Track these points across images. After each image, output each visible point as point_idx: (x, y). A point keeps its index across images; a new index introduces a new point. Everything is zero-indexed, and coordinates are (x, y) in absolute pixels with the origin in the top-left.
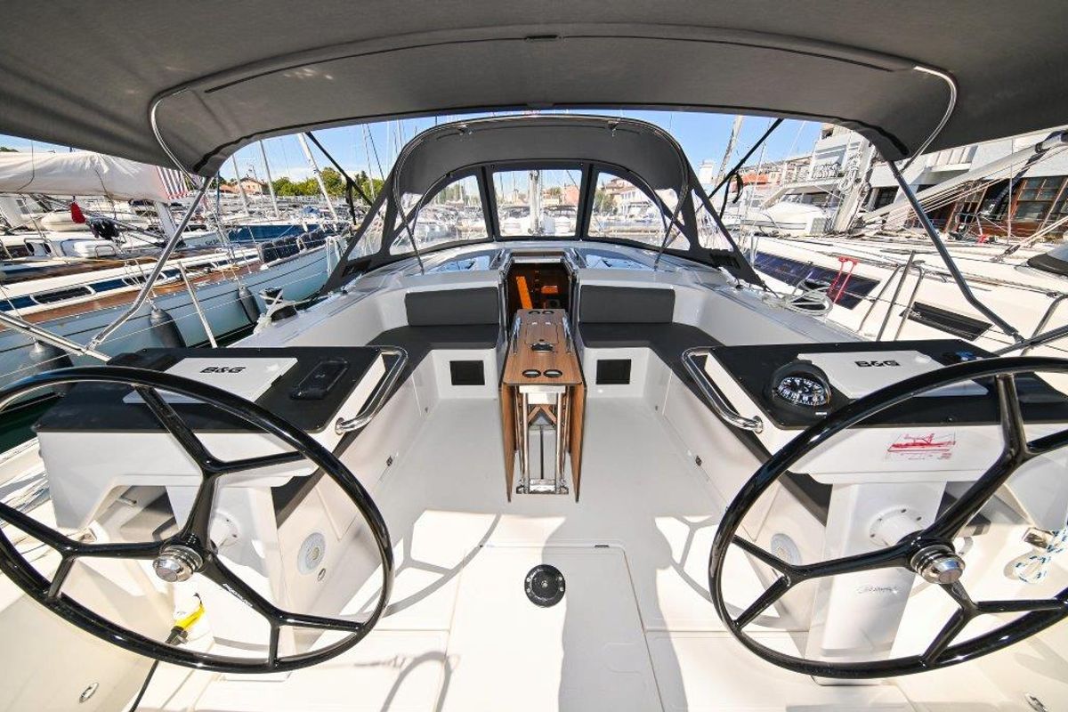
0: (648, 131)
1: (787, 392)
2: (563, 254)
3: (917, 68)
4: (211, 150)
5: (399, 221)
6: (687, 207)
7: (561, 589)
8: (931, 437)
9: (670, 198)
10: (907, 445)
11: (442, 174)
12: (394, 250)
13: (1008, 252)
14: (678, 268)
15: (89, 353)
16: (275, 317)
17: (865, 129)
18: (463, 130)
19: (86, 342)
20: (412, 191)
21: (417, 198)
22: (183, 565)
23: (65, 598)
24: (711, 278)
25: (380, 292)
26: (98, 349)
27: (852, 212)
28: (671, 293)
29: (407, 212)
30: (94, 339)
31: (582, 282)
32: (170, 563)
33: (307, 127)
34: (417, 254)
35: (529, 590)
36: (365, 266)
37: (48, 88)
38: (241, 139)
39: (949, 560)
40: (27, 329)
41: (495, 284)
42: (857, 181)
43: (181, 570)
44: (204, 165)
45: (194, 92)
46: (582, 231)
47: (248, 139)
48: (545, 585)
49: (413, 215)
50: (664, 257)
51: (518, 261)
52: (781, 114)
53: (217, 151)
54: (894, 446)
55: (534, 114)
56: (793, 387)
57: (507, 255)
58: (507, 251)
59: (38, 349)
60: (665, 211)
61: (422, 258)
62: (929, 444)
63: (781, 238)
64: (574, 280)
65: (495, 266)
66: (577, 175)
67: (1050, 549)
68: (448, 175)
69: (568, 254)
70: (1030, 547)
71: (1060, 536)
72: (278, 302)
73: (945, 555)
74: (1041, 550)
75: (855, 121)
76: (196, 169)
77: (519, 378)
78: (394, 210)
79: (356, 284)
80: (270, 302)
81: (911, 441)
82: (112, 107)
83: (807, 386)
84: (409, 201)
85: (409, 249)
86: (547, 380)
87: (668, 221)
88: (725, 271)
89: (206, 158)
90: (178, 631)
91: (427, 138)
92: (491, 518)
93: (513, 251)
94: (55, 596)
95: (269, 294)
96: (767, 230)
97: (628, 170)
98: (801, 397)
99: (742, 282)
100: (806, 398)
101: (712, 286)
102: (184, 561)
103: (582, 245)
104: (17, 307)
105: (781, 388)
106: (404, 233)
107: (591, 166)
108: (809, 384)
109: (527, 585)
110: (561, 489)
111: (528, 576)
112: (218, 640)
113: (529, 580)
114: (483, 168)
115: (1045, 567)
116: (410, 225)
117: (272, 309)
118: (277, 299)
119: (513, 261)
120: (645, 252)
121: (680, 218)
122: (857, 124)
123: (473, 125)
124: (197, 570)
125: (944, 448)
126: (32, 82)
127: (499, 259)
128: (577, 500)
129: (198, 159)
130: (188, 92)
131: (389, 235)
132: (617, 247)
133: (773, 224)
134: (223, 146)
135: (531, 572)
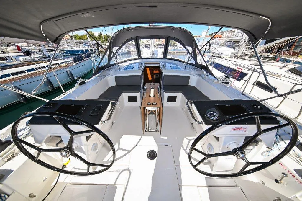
0: (184, 31)
1: (209, 116)
2: (159, 63)
3: (260, 17)
4: (58, 36)
5: (112, 55)
6: (194, 52)
7: (156, 156)
8: (241, 127)
9: (190, 49)
10: (236, 129)
11: (124, 41)
12: (112, 63)
13: (285, 66)
14: (191, 69)
15: (32, 96)
16: (80, 84)
17: (246, 31)
18: (130, 30)
19: (30, 93)
20: (116, 46)
21: (117, 48)
22: (67, 154)
23: (39, 160)
24: (200, 73)
25: (108, 76)
26: (34, 95)
27: (242, 51)
28: (188, 77)
29: (114, 52)
30: (32, 92)
31: (164, 74)
32: (64, 154)
33: (85, 28)
34: (117, 64)
35: (148, 156)
36: (103, 68)
37: (12, 22)
38: (66, 32)
39: (243, 154)
40: (16, 90)
41: (140, 74)
42: (245, 41)
43: (67, 155)
44: (57, 40)
45: (53, 21)
46: (165, 57)
47: (68, 32)
48: (152, 155)
49: (116, 52)
50: (188, 65)
51: (147, 65)
53: (60, 36)
54: (233, 129)
56: (211, 115)
57: (144, 63)
58: (143, 62)
60: (188, 52)
61: (119, 65)
62: (241, 129)
63: (222, 58)
64: (162, 73)
65: (140, 69)
66: (164, 40)
67: (271, 150)
68: (126, 40)
69: (160, 63)
70: (267, 149)
71: (274, 147)
72: (80, 80)
73: (242, 153)
74: (270, 150)
75: (243, 29)
76: (54, 42)
77: (146, 105)
78: (111, 52)
79: (101, 73)
80: (78, 80)
81: (237, 128)
82: (30, 26)
83: (214, 114)
84: (115, 49)
85: (115, 62)
86: (153, 106)
87: (189, 55)
88: (204, 71)
89: (57, 38)
90: (64, 166)
91: (120, 32)
92: (140, 137)
93: (145, 62)
94: (37, 160)
95: (78, 78)
96: (218, 55)
97: (178, 40)
98: (212, 118)
99: (208, 74)
100: (213, 118)
101: (200, 75)
102: (67, 153)
103: (165, 60)
104: (6, 77)
105: (208, 115)
106: (114, 58)
107: (168, 38)
108: (215, 114)
109: (147, 155)
110: (157, 131)
111: (148, 153)
112: (74, 168)
113: (148, 154)
114: (136, 38)
115: (270, 154)
116: (116, 56)
117: (79, 82)
118: (80, 79)
119: (145, 65)
120: (183, 63)
121: (192, 55)
122: (243, 30)
124: (71, 155)
125: (245, 130)
126: (8, 21)
127: (141, 66)
128: (161, 134)
129: (54, 39)
130: (51, 21)
131: (110, 59)
132: (175, 61)
133: (220, 54)
134: (61, 35)
135: (149, 152)
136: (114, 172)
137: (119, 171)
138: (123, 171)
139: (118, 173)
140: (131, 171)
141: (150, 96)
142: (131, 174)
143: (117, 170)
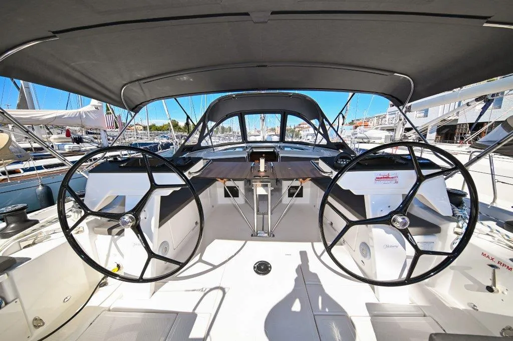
0: (304, 98)
2: (274, 148)
3: (396, 74)
4: (139, 103)
5: (206, 131)
6: (323, 126)
7: (270, 269)
8: (389, 175)
11: (224, 115)
12: (203, 144)
18: (234, 98)
20: (212, 120)
21: (214, 124)
27: (401, 133)
29: (210, 129)
31: (281, 155)
33: (175, 96)
34: (212, 147)
35: (255, 269)
36: (191, 149)
38: (150, 100)
41: (245, 156)
42: (400, 120)
44: (136, 108)
46: (282, 139)
47: (153, 100)
48: (263, 267)
50: (316, 148)
51: (254, 151)
52: (354, 91)
53: (141, 104)
54: (377, 178)
55: (263, 92)
58: (250, 147)
59: (40, 188)
60: (314, 127)
61: (214, 148)
62: (388, 178)
63: (371, 143)
64: (278, 155)
65: (244, 150)
66: (279, 116)
68: (227, 115)
69: (276, 147)
75: (383, 93)
76: (133, 110)
78: (205, 126)
81: (382, 177)
84: (211, 124)
87: (316, 132)
89: (137, 106)
91: (220, 100)
93: (252, 147)
96: (366, 141)
97: (299, 114)
103: (282, 144)
104: (37, 170)
105: (338, 162)
106: (208, 137)
107: (285, 113)
109: (254, 267)
110: (270, 235)
111: (255, 264)
113: (255, 266)
114: (241, 113)
116: (211, 134)
119: (252, 150)
120: (310, 146)
121: (321, 130)
123: (237, 95)
125: (395, 179)
127: (246, 147)
129: (134, 106)
130: (138, 83)
131: (202, 138)
132: (297, 145)
133: (367, 138)
134: (144, 102)
135: (257, 263)
136: (195, 291)
137: (204, 289)
138: (211, 290)
139: (202, 294)
140: (226, 290)
141: (259, 171)
142: (226, 295)
143: (201, 288)
